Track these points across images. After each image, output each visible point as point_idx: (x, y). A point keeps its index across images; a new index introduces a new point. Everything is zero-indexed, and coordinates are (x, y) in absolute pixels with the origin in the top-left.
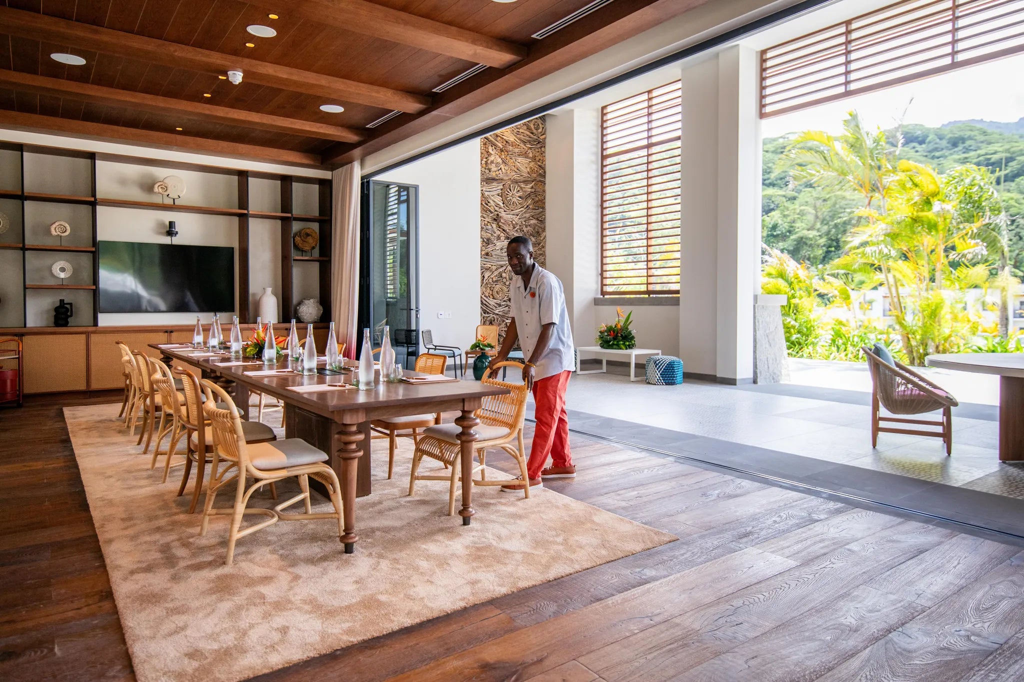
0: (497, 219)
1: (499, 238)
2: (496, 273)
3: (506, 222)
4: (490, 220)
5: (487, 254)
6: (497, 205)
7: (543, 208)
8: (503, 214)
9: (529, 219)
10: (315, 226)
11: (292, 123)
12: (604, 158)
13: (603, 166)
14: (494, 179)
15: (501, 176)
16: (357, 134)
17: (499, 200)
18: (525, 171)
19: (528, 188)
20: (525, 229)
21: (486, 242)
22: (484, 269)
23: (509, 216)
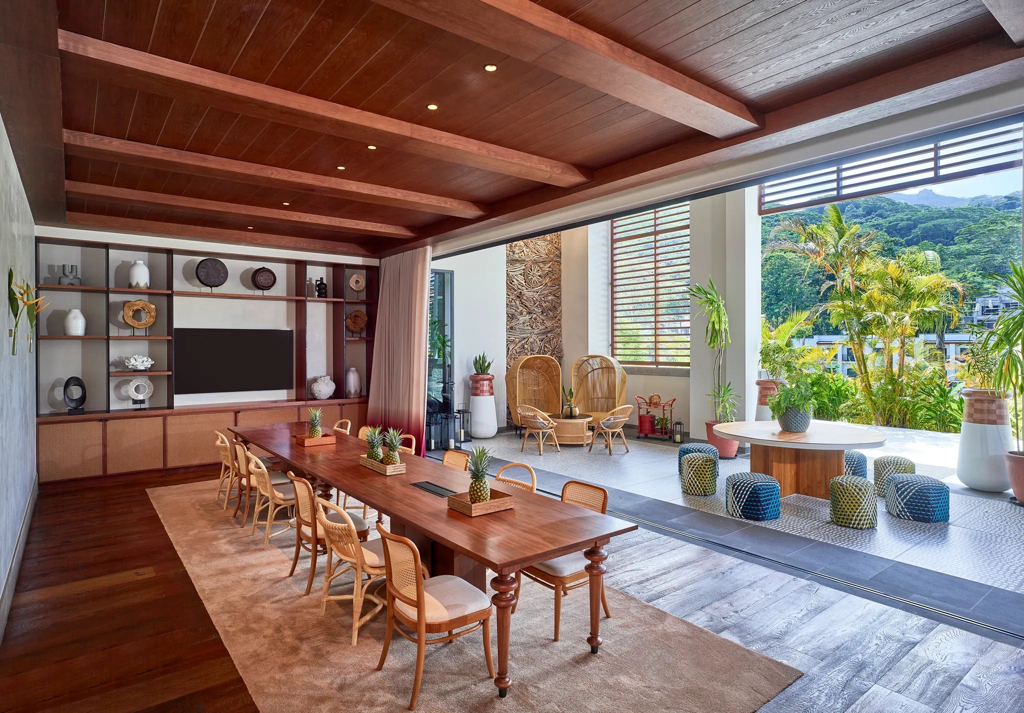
0: (520, 296)
1: (521, 313)
2: (519, 345)
3: (528, 300)
4: (514, 297)
5: (512, 328)
6: (520, 284)
7: (559, 285)
8: (525, 292)
9: (547, 295)
10: (363, 308)
11: (357, 224)
12: (613, 241)
13: (613, 249)
14: (517, 261)
15: (523, 257)
16: (412, 232)
17: (521, 279)
18: (543, 253)
19: (546, 268)
20: (544, 305)
21: (511, 317)
22: (509, 342)
23: (531, 294)
